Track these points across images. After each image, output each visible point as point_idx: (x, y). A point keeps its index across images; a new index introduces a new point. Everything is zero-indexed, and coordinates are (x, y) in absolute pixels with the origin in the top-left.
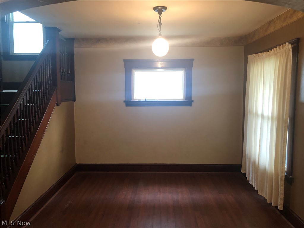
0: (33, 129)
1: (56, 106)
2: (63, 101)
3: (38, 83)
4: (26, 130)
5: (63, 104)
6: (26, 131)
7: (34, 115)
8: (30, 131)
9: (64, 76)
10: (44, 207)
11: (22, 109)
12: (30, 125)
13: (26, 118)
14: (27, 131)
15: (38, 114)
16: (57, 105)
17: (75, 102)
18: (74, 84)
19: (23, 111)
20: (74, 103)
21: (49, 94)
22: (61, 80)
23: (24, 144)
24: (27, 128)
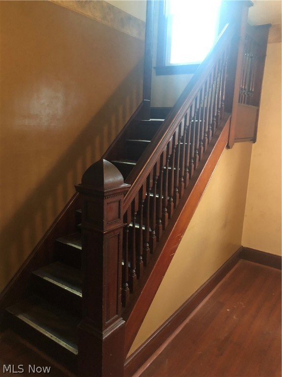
0: (185, 188)
1: (225, 150)
2: (237, 140)
3: (197, 113)
4: (173, 190)
5: (237, 146)
6: (172, 192)
7: (188, 165)
8: (180, 192)
9: (244, 96)
10: (187, 320)
11: (170, 153)
12: (180, 181)
13: (176, 166)
14: (175, 192)
15: (195, 163)
16: (228, 147)
17: (254, 142)
18: (258, 111)
19: (172, 155)
20: (254, 145)
21: (216, 127)
22: (239, 102)
23: (167, 214)
24: (175, 187)
